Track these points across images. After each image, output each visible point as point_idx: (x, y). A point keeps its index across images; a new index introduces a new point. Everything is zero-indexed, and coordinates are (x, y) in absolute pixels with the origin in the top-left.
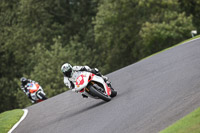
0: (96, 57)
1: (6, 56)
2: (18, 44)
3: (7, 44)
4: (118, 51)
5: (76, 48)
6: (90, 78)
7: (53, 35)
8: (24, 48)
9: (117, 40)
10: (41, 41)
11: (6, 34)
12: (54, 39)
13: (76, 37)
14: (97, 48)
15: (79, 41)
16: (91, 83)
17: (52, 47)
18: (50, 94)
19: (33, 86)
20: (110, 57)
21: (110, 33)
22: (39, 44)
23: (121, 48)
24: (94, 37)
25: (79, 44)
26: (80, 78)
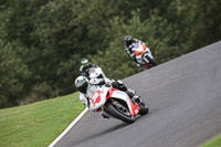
0: (178, 32)
1: (79, 30)
2: (92, 17)
3: (80, 16)
4: (203, 26)
5: (156, 22)
6: (108, 93)
7: (131, 8)
8: (99, 22)
9: (203, 15)
10: (118, 14)
11: (79, 5)
12: (133, 13)
13: (156, 10)
14: (179, 22)
15: (160, 15)
16: (109, 100)
17: (130, 21)
18: (127, 72)
19: (140, 47)
20: (193, 33)
21: (195, 6)
22: (117, 18)
23: (206, 24)
24: (176, 10)
25: (160, 18)
26: (96, 95)
